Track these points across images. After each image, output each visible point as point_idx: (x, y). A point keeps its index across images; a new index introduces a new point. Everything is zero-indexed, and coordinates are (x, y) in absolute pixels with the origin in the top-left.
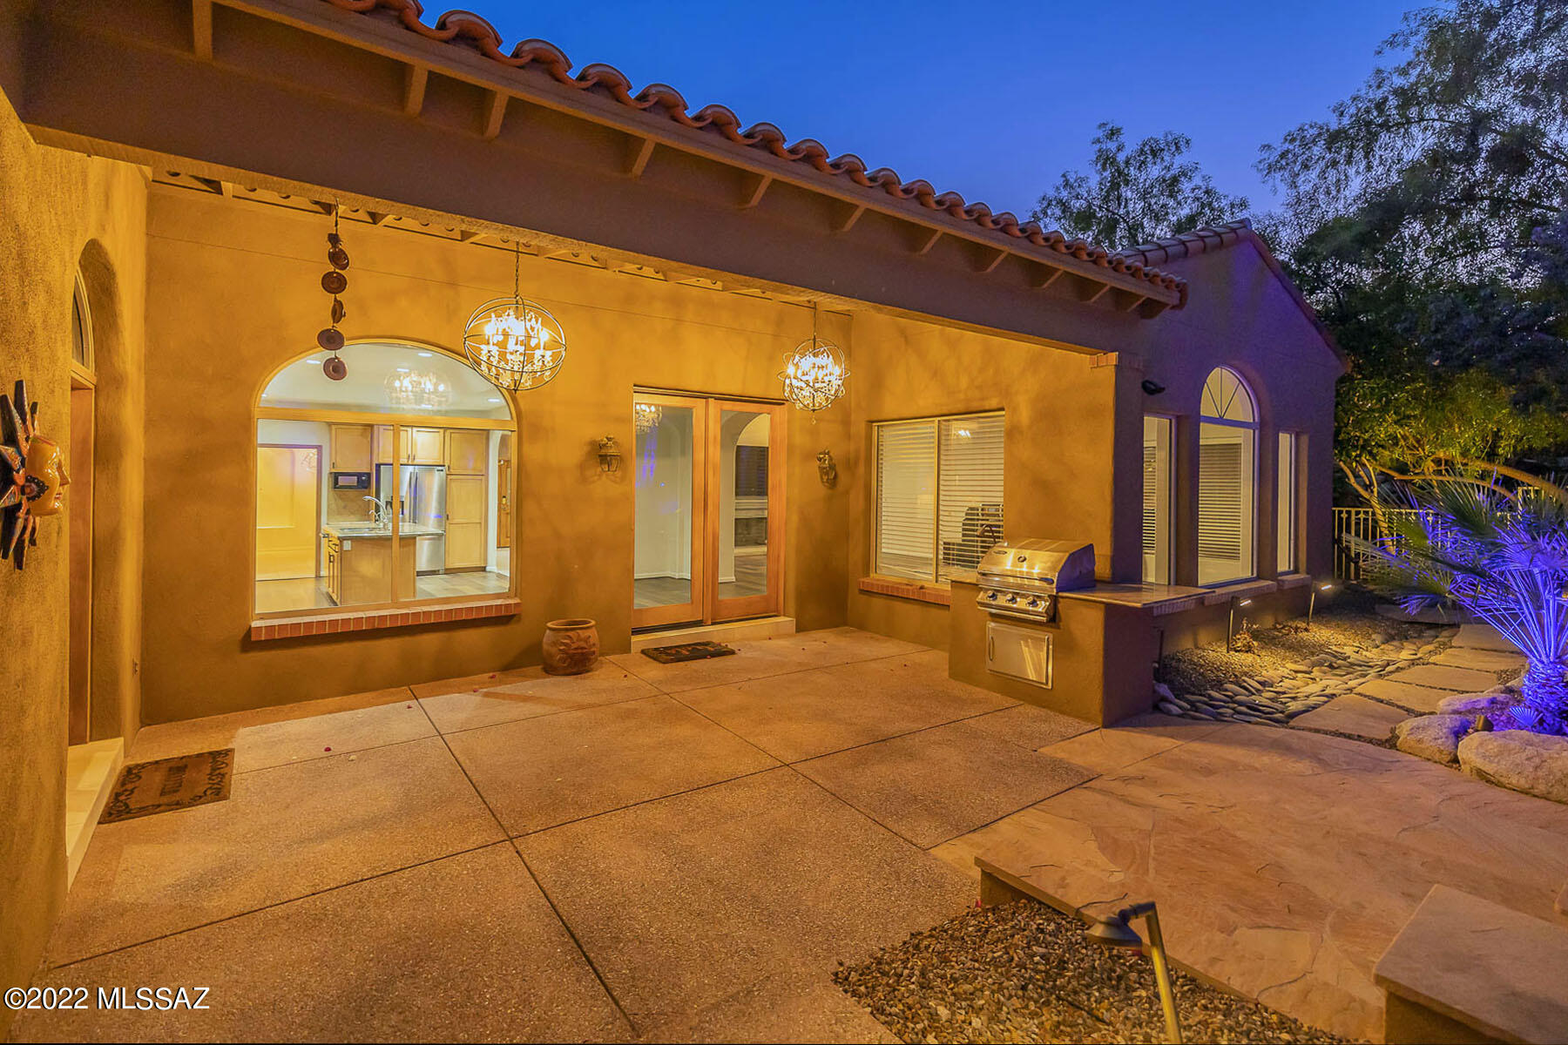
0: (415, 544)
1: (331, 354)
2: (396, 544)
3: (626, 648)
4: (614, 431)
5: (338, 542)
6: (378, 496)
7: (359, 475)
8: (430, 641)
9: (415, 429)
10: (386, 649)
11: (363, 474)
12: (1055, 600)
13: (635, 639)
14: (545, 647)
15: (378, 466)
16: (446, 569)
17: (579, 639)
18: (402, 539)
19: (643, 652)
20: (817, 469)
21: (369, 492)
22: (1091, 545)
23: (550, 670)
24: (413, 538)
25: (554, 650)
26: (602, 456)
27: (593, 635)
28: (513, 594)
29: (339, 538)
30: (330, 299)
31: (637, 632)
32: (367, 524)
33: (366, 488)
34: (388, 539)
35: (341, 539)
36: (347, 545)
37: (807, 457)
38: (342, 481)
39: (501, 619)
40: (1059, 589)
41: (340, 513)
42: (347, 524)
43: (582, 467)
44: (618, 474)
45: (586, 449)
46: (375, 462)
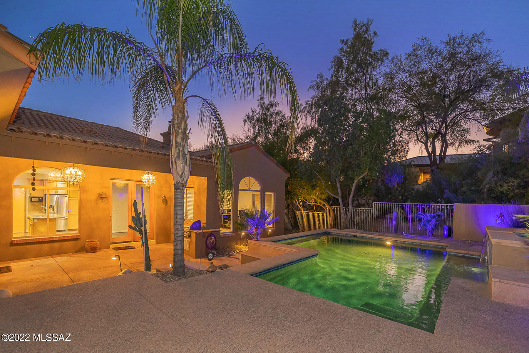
0: (56, 221)
1: (33, 187)
2: (48, 220)
3: (109, 248)
4: (104, 191)
5: (33, 220)
6: (45, 206)
7: (39, 198)
8: (57, 245)
9: (57, 182)
10: (46, 246)
11: (41, 197)
12: (190, 232)
13: (111, 245)
14: (86, 246)
15: (46, 195)
16: (68, 230)
17: (94, 244)
18: (50, 219)
19: (113, 248)
20: (161, 200)
21: (42, 204)
22: (200, 220)
23: (87, 252)
24: (55, 219)
25: (87, 247)
26: (102, 197)
27: (98, 243)
28: (79, 233)
29: (33, 219)
30: (33, 177)
31: (111, 244)
32: (42, 214)
33: (41, 202)
34: (46, 219)
35: (34, 219)
36: (36, 221)
37: (159, 197)
38: (33, 199)
39: (75, 239)
40: (190, 230)
41: (32, 211)
42: (36, 214)
43: (96, 200)
44: (106, 202)
45: (98, 195)
46: (44, 193)
